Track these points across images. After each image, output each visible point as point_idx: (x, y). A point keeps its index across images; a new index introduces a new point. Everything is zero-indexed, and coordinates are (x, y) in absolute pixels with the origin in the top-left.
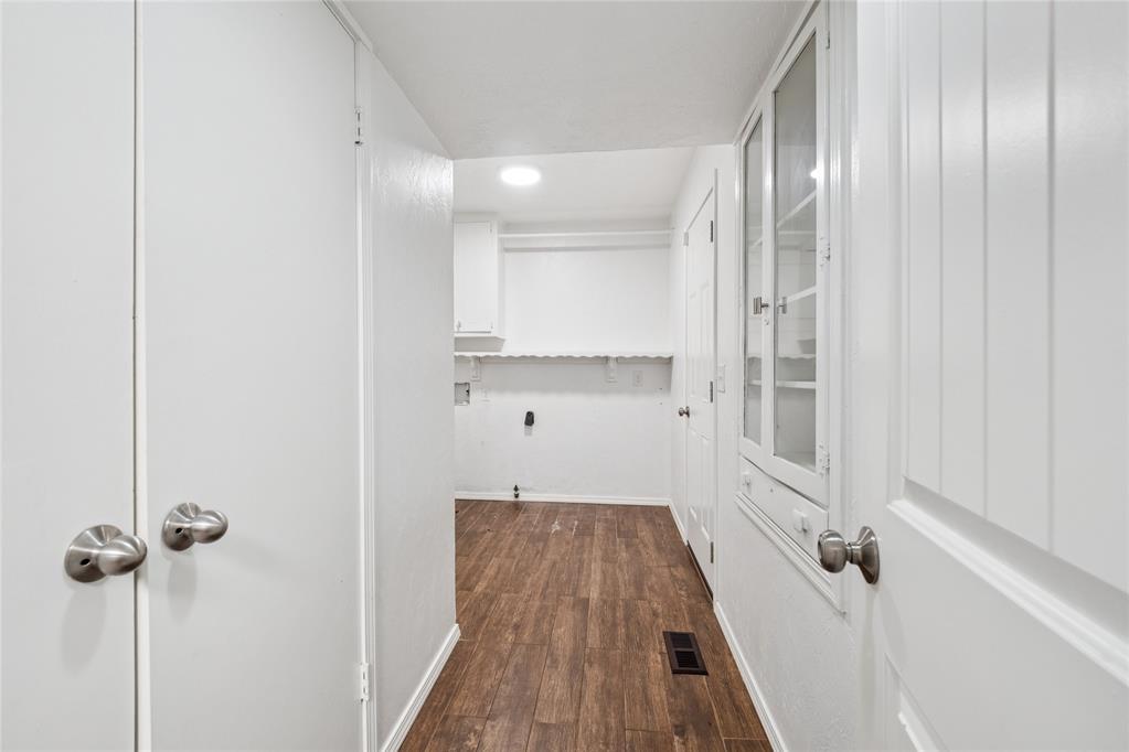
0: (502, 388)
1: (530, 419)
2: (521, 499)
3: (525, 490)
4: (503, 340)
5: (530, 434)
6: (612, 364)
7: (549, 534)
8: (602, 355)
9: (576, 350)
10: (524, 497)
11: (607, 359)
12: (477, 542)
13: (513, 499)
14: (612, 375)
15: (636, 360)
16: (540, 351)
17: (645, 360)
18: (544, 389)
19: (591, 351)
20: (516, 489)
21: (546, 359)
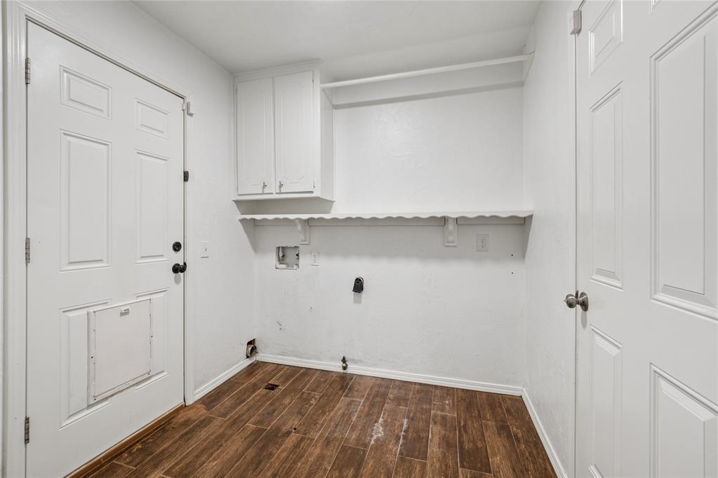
0: (330, 254)
1: (359, 286)
2: (349, 371)
3: (354, 361)
4: (332, 202)
5: (360, 302)
6: (451, 226)
7: (366, 445)
8: (439, 216)
9: (408, 211)
10: (353, 369)
11: (444, 220)
12: (271, 455)
13: (341, 370)
14: (451, 238)
15: (482, 221)
16: (366, 213)
17: (494, 221)
18: (375, 253)
19: (425, 211)
20: (344, 360)
21: (374, 221)
